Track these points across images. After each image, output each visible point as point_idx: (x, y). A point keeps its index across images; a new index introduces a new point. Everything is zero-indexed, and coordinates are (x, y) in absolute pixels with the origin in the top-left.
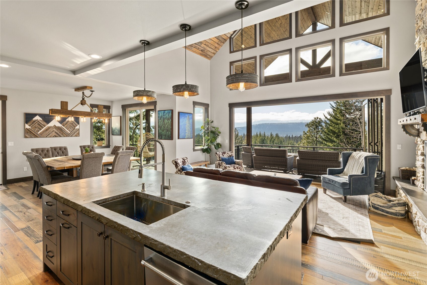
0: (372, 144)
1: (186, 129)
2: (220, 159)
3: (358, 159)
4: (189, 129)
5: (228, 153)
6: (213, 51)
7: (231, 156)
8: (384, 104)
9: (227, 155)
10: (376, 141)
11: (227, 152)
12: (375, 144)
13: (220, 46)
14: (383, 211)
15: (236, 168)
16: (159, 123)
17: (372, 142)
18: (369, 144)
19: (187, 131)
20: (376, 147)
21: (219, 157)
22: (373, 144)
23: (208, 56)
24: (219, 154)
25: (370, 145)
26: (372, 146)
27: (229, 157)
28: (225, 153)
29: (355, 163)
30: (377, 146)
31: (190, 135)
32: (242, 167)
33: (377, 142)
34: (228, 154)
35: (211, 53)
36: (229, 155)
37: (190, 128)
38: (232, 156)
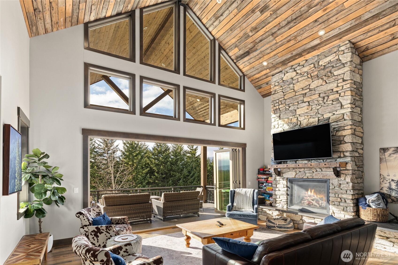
2: (89, 222)
5: (93, 210)
6: (48, 26)
7: (99, 213)
9: (93, 214)
12: (236, 182)
13: (63, 26)
14: (285, 228)
19: (17, 175)
21: (87, 218)
23: (34, 28)
24: (86, 213)
26: (234, 183)
27: (97, 214)
29: (243, 198)
34: (94, 212)
35: (44, 27)
36: (97, 212)
38: (101, 213)
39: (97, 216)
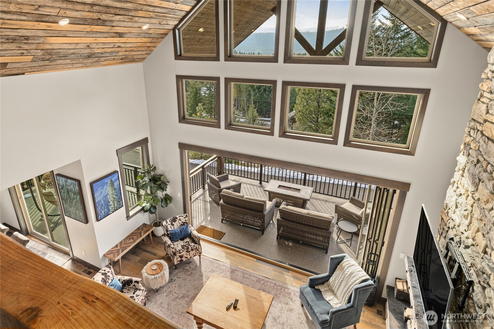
0: (370, 241)
1: (110, 200)
2: (167, 233)
3: (348, 276)
4: (114, 198)
5: (180, 220)
6: (144, 53)
7: (184, 223)
8: (396, 196)
9: (178, 223)
10: (376, 238)
11: (178, 219)
12: (374, 241)
13: (157, 44)
15: (190, 251)
16: (62, 193)
17: (371, 238)
18: (368, 239)
19: (111, 203)
20: (375, 245)
21: (166, 230)
22: (372, 240)
23: (136, 60)
24: (166, 225)
25: (368, 241)
27: (182, 224)
28: (176, 221)
29: (343, 280)
30: (377, 244)
31: (117, 204)
32: (199, 246)
33: (378, 240)
35: (142, 55)
36: (182, 222)
37: (115, 195)
38: (186, 223)
39: (181, 226)
